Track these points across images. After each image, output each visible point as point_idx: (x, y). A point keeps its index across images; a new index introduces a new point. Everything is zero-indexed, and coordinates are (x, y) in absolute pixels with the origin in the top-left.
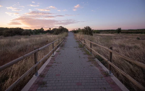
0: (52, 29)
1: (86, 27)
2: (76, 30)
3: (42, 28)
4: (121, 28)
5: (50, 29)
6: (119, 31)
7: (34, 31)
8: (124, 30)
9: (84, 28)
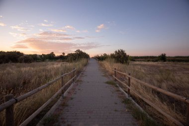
0: (66, 55)
1: (117, 51)
2: (100, 56)
3: (53, 53)
4: (165, 55)
5: (64, 54)
6: (163, 58)
7: (41, 56)
8: (169, 57)
9: (114, 53)
